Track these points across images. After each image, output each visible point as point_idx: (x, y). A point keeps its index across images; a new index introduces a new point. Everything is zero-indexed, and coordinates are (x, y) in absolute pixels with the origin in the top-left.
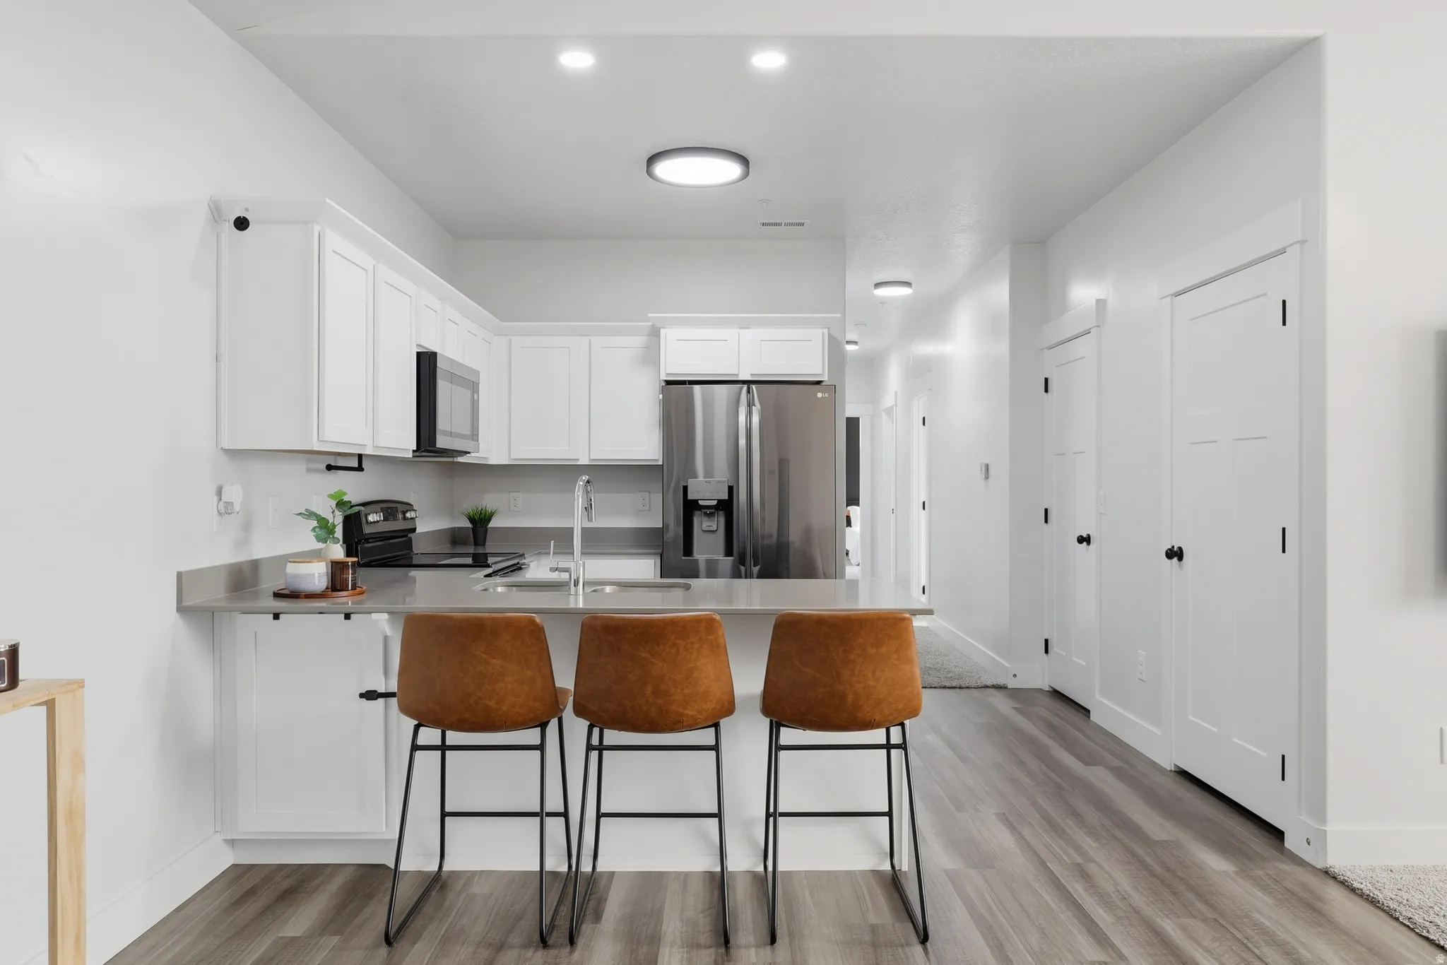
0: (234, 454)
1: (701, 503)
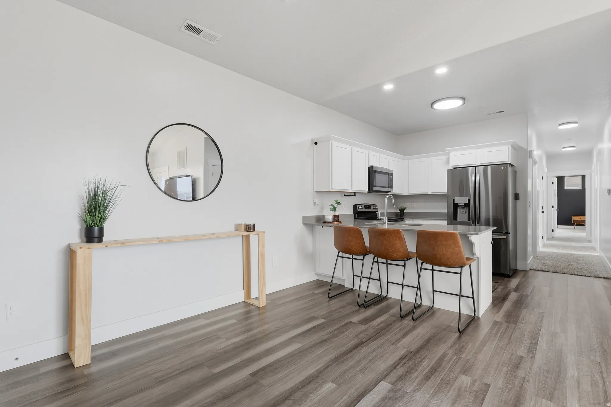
0: (317, 192)
1: (459, 204)
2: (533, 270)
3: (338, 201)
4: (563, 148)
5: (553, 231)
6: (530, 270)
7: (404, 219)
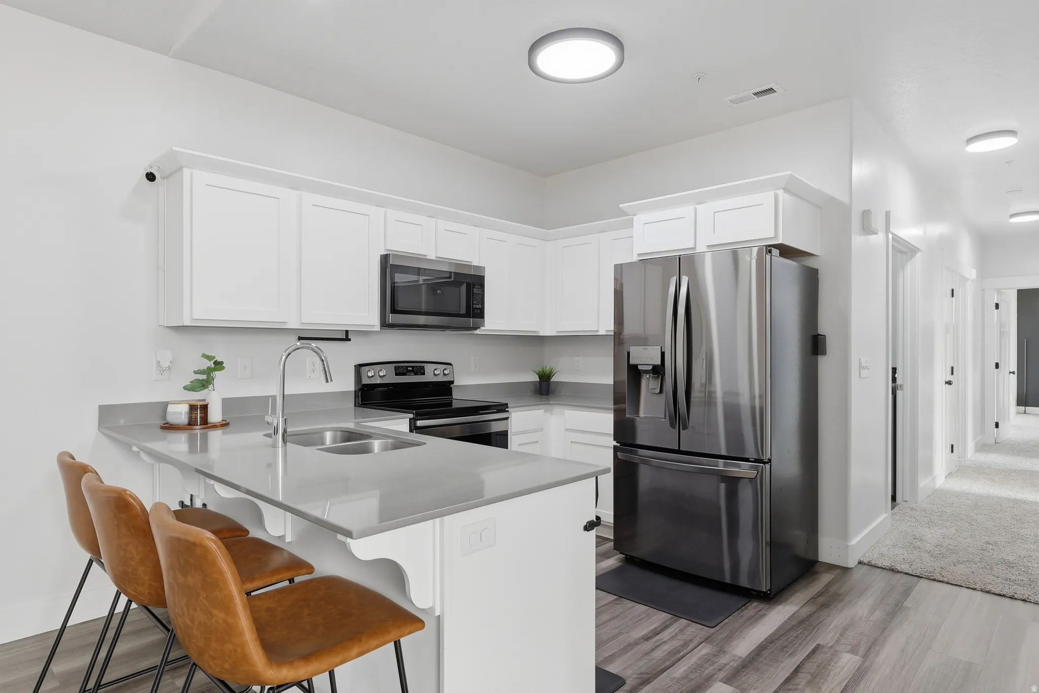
1: (641, 367)
2: (869, 564)
3: (219, 360)
4: (1012, 216)
5: (997, 425)
6: (860, 566)
7: (508, 408)
